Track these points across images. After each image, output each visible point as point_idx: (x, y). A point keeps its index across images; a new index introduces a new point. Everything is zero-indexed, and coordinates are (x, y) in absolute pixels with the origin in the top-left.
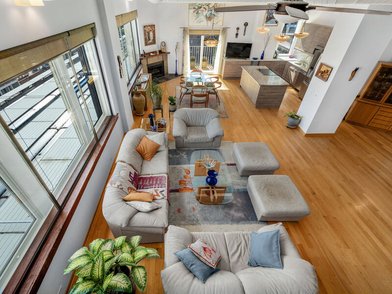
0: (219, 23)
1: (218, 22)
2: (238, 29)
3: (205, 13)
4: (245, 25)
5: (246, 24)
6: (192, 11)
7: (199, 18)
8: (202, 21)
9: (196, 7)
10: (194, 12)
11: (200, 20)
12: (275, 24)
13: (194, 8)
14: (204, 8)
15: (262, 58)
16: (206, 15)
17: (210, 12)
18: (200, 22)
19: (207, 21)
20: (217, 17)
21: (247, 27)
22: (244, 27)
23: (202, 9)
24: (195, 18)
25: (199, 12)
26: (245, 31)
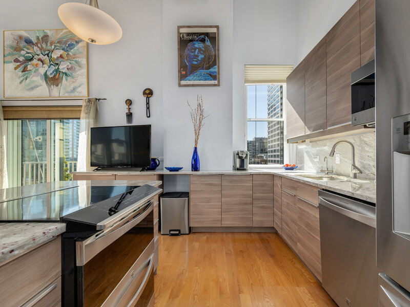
0: (79, 89)
1: (74, 89)
2: (129, 102)
3: (42, 71)
4: (144, 93)
5: (148, 93)
6: (12, 66)
7: (28, 80)
8: (37, 86)
9: (21, 59)
10: (16, 68)
11: (33, 85)
12: (213, 82)
13: (16, 61)
14: (39, 60)
15: (195, 167)
16: (45, 74)
17: (53, 68)
18: (32, 89)
19: (49, 86)
20: (73, 78)
21: (152, 99)
22: (144, 99)
23: (35, 61)
24: (18, 81)
25: (29, 67)
26: (148, 108)
